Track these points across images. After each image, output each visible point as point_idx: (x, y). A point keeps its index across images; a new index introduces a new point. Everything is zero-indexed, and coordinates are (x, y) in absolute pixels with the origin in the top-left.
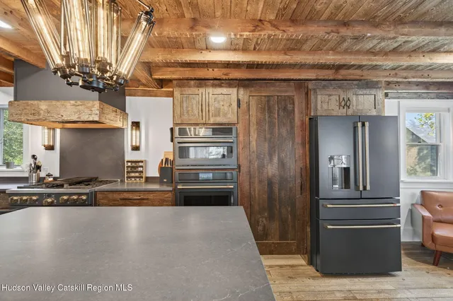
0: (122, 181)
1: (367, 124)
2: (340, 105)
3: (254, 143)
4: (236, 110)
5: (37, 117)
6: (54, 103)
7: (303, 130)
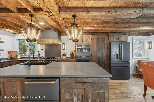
0: (61, 58)
1: (122, 44)
2: (116, 39)
3: (95, 49)
4: (91, 41)
5: (43, 43)
6: (47, 39)
7: (107, 45)
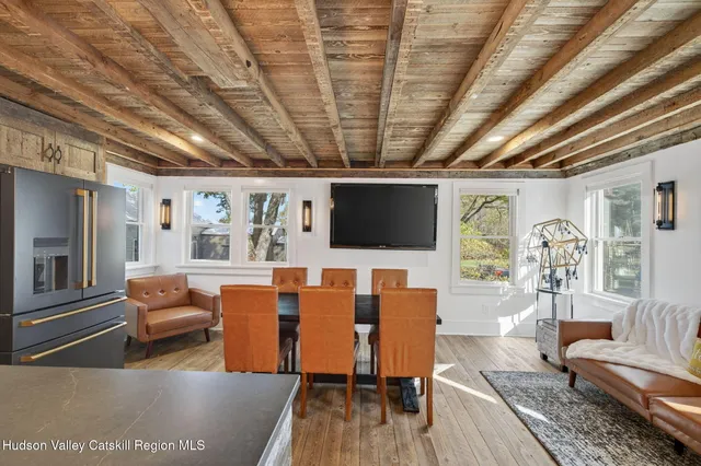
1: (95, 194)
